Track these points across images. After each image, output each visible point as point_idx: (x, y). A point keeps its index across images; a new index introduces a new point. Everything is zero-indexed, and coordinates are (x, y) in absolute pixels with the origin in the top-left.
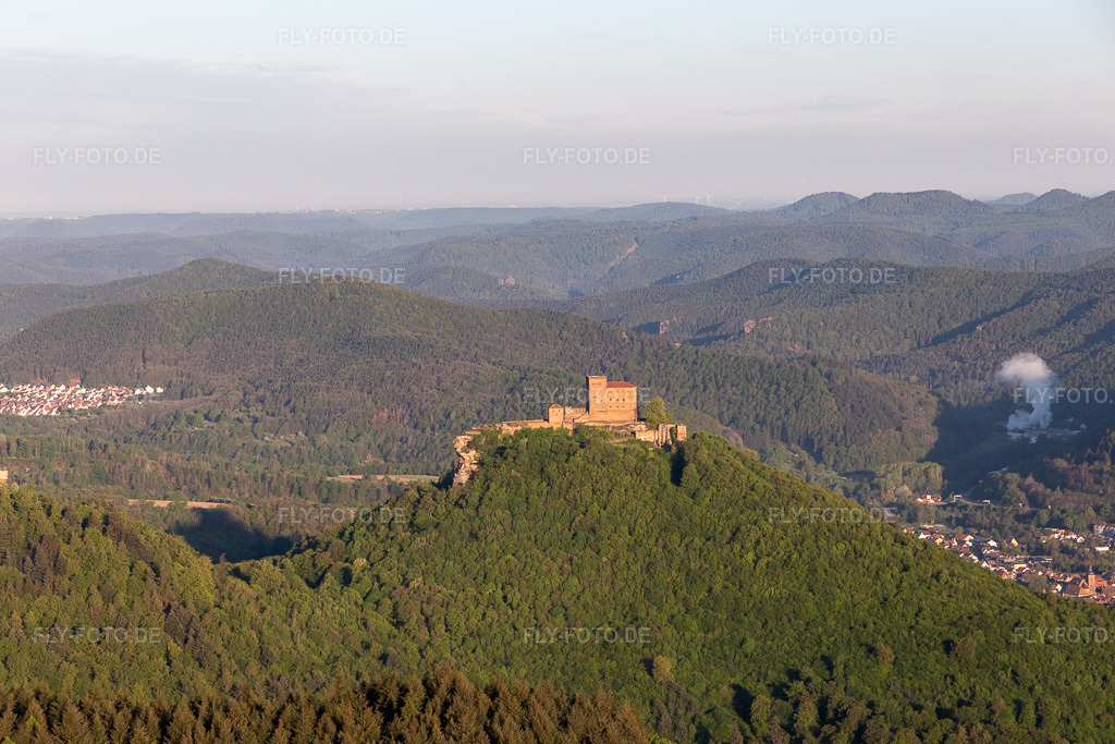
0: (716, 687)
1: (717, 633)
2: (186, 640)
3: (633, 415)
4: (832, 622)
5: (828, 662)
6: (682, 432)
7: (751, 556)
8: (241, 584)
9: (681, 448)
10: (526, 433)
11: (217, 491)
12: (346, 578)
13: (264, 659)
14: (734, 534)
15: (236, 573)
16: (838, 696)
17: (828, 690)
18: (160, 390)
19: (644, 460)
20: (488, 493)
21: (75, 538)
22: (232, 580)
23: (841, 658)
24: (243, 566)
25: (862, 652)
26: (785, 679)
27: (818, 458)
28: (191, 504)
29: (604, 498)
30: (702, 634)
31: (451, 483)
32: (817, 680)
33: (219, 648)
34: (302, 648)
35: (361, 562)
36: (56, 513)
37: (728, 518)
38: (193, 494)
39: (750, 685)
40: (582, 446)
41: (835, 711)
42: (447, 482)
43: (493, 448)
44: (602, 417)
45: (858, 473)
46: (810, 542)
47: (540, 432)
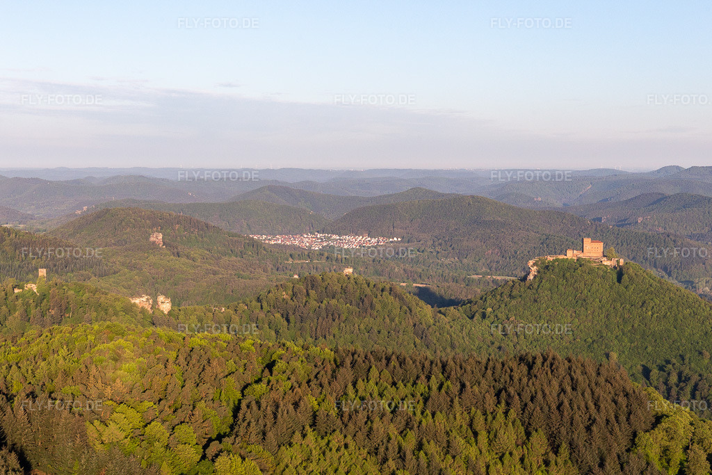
0: (635, 365)
1: (636, 343)
2: (422, 338)
3: (601, 254)
4: (684, 341)
5: (682, 357)
6: (622, 262)
7: (650, 313)
8: (443, 316)
9: (621, 268)
10: (557, 260)
11: (424, 280)
12: (484, 316)
13: (453, 346)
14: (643, 304)
15: (440, 312)
16: (687, 371)
17: (682, 369)
18: (399, 239)
19: (606, 272)
20: (542, 284)
21: (379, 296)
22: (439, 315)
23: (688, 356)
24: (443, 309)
25: (697, 353)
26: (664, 363)
27: (670, 275)
28: (415, 285)
29: (589, 288)
30: (629, 344)
31: (526, 279)
32: (678, 364)
33: (435, 342)
34: (467, 343)
35: (489, 310)
36: (371, 286)
37: (640, 297)
38: (415, 281)
39: (649, 365)
40: (580, 266)
41: (685, 377)
42: (524, 279)
43: (544, 266)
44: (588, 255)
45: (686, 281)
46: (675, 308)
47: (563, 260)
